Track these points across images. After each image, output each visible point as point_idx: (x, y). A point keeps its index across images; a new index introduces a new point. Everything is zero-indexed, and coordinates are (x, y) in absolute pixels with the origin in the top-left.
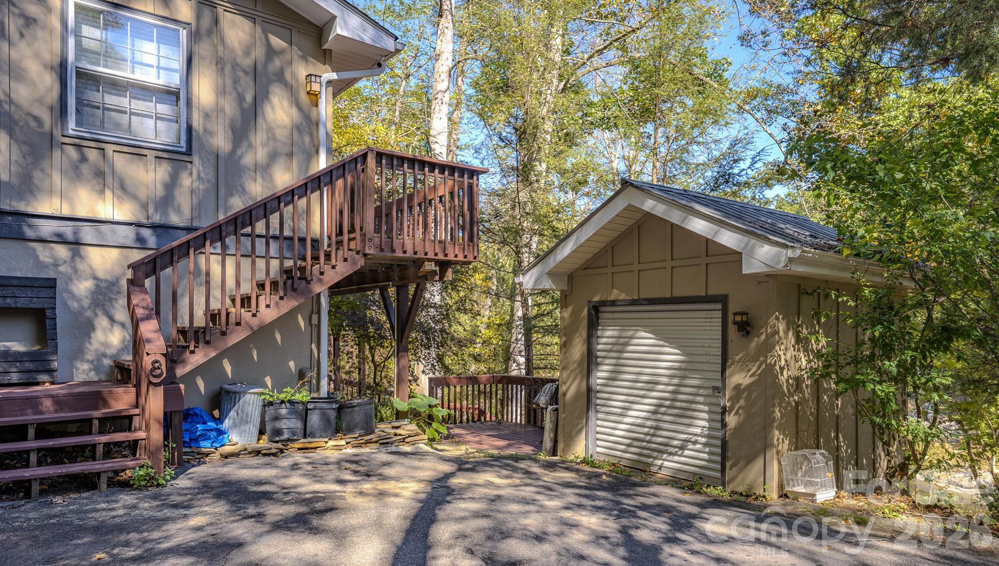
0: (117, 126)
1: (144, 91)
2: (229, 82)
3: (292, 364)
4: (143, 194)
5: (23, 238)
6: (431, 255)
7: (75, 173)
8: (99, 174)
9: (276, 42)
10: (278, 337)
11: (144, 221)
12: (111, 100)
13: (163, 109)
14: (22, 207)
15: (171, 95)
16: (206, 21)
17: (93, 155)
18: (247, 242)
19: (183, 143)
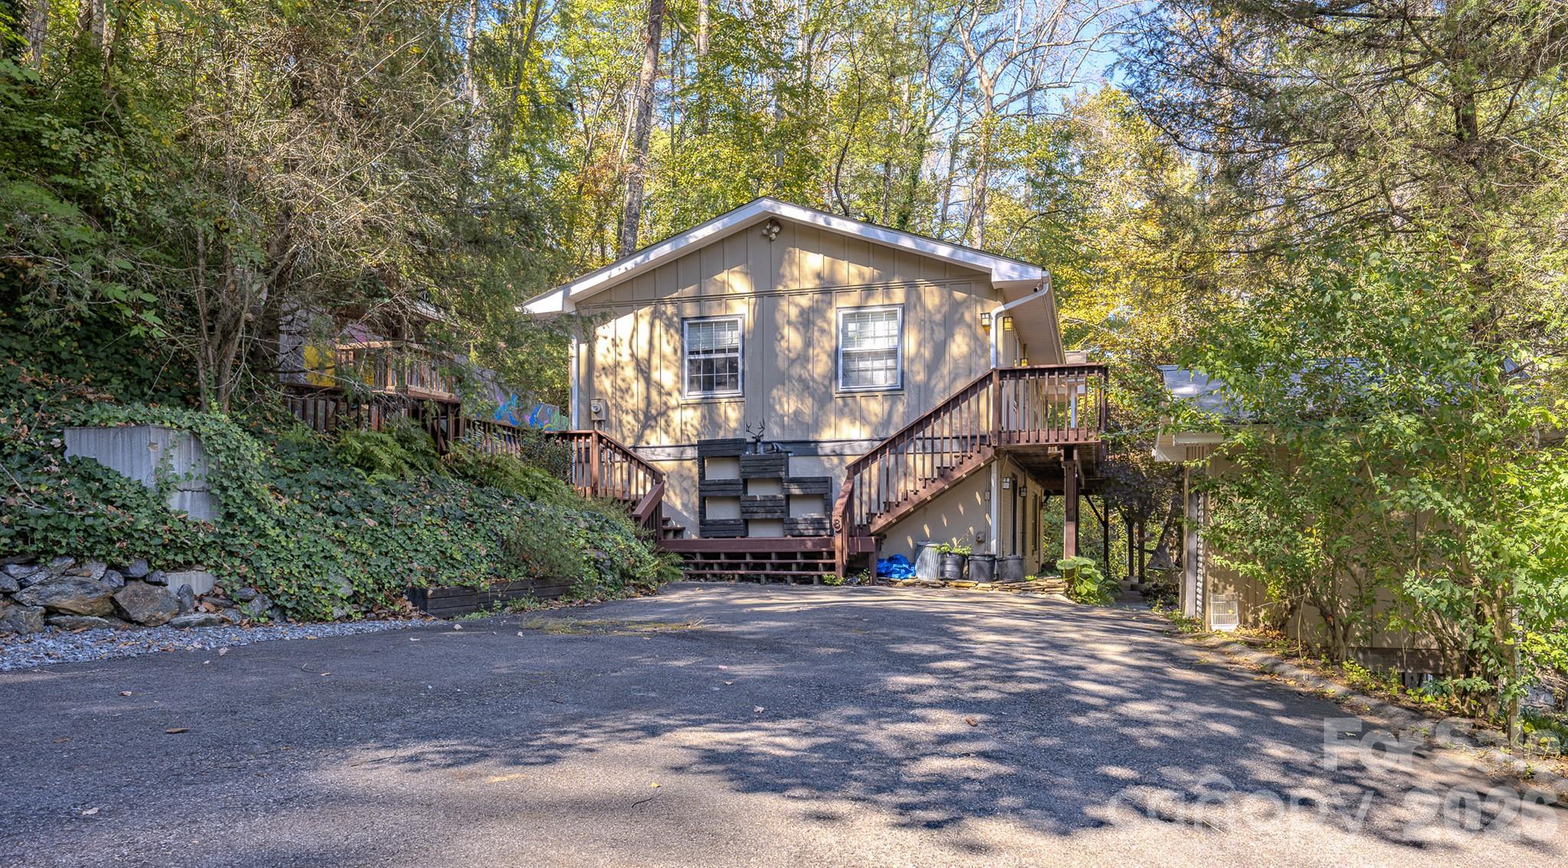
0: (865, 380)
1: (876, 355)
2: (928, 334)
3: (971, 529)
4: (874, 419)
5: (816, 455)
6: (1052, 441)
7: (840, 413)
8: (852, 412)
9: (959, 295)
10: (961, 509)
11: (876, 437)
12: (862, 365)
13: (890, 363)
14: (817, 438)
15: (892, 353)
16: (913, 299)
17: (850, 401)
18: (919, 443)
19: (899, 384)
